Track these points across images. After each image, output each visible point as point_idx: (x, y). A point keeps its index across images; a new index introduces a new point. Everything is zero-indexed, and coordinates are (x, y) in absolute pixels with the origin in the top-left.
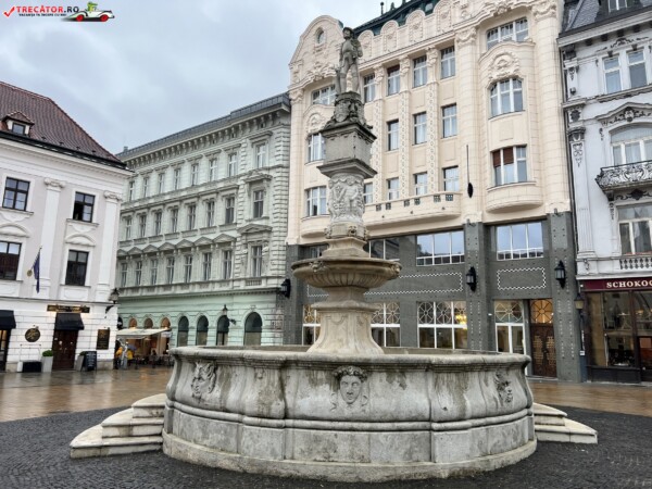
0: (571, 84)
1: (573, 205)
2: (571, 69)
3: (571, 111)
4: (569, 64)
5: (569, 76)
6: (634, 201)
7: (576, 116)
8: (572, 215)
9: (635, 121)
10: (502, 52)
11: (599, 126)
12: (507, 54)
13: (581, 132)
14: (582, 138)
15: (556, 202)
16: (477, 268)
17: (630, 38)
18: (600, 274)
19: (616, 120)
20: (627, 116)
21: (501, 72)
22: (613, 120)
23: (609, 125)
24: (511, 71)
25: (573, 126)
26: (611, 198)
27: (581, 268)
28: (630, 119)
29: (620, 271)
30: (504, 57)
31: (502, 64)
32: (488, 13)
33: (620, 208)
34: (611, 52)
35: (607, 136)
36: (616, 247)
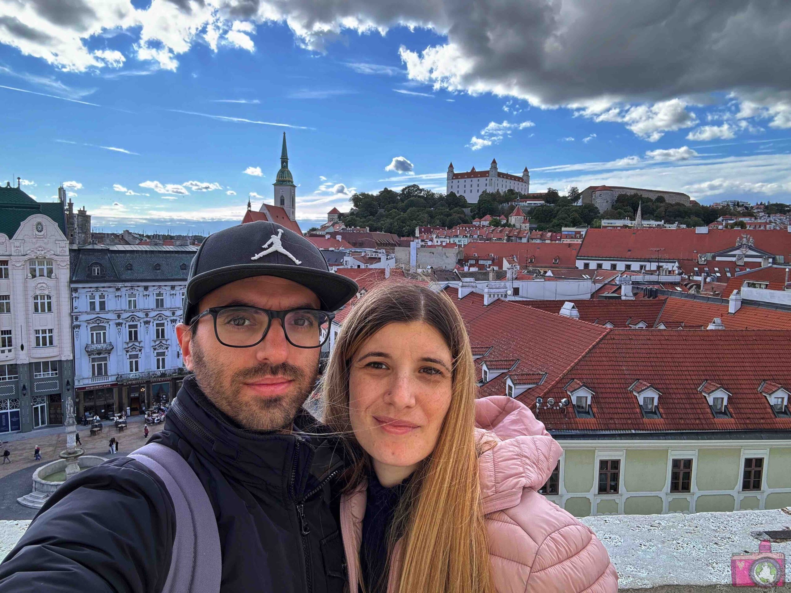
0: (75, 304)
1: (74, 357)
2: (76, 297)
3: (74, 317)
4: (74, 295)
5: (74, 300)
6: (97, 356)
7: (77, 319)
8: (73, 361)
9: (100, 324)
10: (42, 282)
11: (86, 324)
12: (44, 283)
13: (78, 326)
14: (79, 329)
15: (67, 356)
16: (26, 385)
17: (100, 290)
18: (84, 385)
19: (93, 323)
20: (98, 322)
21: (40, 292)
23: (90, 325)
24: (46, 292)
25: (75, 323)
26: (89, 355)
27: (76, 383)
28: (98, 324)
29: (90, 382)
30: (44, 285)
31: (42, 288)
32: (33, 256)
33: (92, 358)
34: (92, 294)
35: (89, 330)
36: (91, 374)
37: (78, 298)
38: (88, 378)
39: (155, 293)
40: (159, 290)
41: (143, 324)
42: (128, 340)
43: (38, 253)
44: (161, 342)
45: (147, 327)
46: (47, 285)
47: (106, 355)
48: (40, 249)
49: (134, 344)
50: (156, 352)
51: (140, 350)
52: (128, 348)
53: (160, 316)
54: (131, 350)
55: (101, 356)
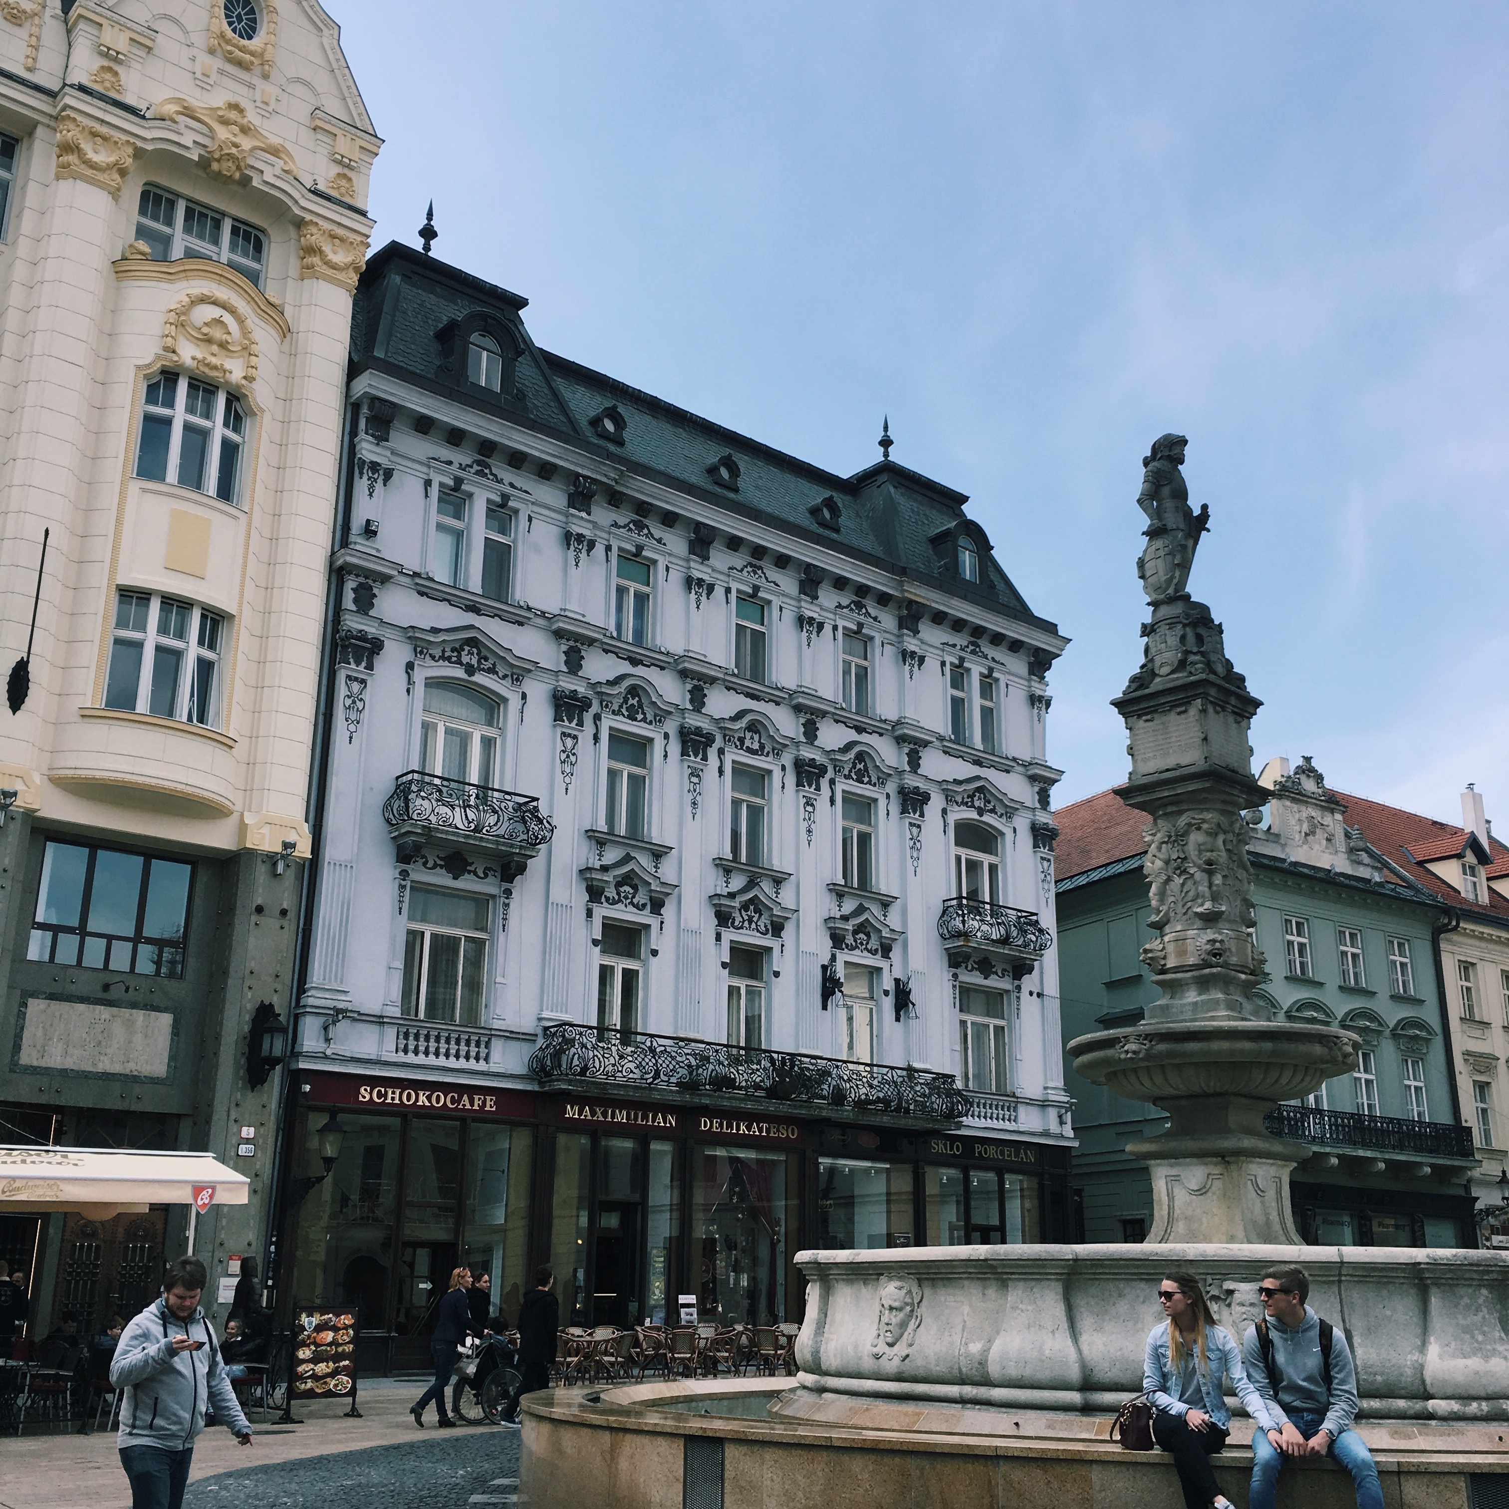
0: (363, 507)
2: (371, 466)
4: (368, 450)
5: (361, 479)
6: (441, 878)
7: (365, 601)
9: (479, 678)
10: (217, 295)
11: (408, 652)
12: (232, 311)
13: (367, 650)
14: (370, 667)
15: (277, 822)
17: (501, 474)
18: (352, 1061)
19: (443, 658)
20: (465, 659)
22: (437, 652)
23: (429, 662)
24: (233, 370)
25: (353, 623)
26: (404, 857)
27: (311, 1036)
28: (469, 670)
29: (393, 1057)
31: (217, 334)
32: (187, 140)
33: (418, 888)
34: (459, 481)
35: (419, 689)
36: (396, 992)
37: (388, 475)
38: (379, 1021)
39: (734, 586)
40: (754, 580)
41: (675, 748)
42: (602, 826)
43: (223, 133)
44: (752, 883)
45: (695, 773)
46: (245, 332)
47: (489, 887)
48: (233, 115)
49: (627, 858)
50: (729, 935)
51: (657, 906)
52: (605, 869)
53: (753, 727)
54: (611, 892)
55: (466, 883)
